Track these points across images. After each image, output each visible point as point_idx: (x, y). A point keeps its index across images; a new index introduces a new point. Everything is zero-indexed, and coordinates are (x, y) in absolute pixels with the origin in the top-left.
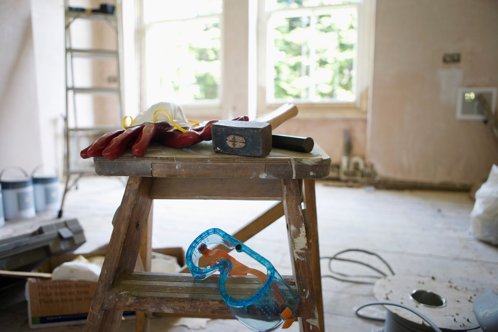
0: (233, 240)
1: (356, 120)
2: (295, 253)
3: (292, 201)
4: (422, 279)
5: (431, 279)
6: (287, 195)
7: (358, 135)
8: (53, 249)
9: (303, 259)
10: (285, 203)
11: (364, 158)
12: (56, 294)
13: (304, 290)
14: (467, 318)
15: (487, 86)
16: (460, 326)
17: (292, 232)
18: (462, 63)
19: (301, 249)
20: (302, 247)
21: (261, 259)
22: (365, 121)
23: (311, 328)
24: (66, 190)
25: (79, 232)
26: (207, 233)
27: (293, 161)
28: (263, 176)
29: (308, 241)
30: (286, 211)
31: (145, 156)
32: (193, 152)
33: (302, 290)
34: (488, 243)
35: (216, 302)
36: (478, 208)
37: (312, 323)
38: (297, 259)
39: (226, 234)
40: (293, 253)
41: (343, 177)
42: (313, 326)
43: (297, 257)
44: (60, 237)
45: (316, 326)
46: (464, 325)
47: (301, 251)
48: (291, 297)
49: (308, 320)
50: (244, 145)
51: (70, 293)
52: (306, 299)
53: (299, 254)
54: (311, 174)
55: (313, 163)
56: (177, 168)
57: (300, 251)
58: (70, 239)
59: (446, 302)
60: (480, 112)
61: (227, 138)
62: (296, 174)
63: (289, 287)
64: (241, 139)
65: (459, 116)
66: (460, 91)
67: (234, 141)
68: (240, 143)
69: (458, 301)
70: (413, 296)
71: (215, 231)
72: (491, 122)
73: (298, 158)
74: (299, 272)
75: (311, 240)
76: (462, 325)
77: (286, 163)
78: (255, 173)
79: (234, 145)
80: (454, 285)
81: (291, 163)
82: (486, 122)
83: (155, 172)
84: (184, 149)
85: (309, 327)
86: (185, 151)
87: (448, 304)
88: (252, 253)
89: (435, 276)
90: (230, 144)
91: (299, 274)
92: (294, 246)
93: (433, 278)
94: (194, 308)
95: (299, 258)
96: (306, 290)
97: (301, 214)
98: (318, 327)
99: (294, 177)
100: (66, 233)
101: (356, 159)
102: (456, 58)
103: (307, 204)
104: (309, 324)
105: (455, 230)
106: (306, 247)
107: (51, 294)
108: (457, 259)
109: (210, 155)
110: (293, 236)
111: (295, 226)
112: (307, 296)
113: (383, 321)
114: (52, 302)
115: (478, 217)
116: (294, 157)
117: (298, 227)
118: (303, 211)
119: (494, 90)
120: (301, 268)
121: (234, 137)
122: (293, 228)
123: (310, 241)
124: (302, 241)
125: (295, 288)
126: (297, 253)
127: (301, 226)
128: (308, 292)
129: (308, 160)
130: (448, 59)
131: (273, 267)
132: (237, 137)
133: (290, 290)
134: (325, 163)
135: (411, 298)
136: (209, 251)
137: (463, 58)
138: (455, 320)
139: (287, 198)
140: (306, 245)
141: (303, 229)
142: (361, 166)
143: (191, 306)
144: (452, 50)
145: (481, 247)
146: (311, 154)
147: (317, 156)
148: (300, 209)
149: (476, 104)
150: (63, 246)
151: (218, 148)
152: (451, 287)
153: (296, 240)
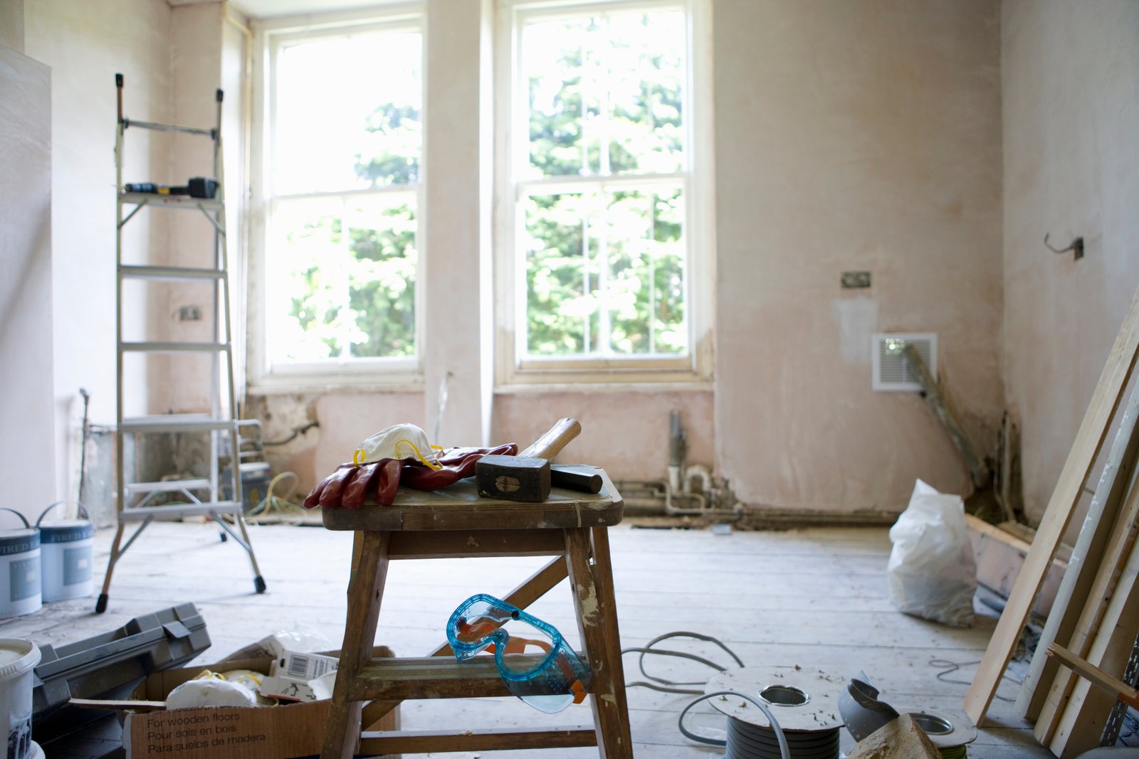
0: (507, 606)
1: (692, 394)
2: (583, 618)
3: (578, 555)
4: (780, 671)
5: (794, 670)
6: (571, 547)
7: (698, 425)
8: (158, 659)
9: (593, 625)
10: (568, 558)
11: (710, 470)
12: (179, 734)
13: (597, 662)
14: (831, 714)
15: (920, 330)
16: (821, 725)
17: (579, 593)
18: (874, 289)
19: (591, 613)
20: (592, 610)
21: (544, 627)
22: (710, 395)
23: (607, 704)
24: (116, 554)
25: (199, 627)
26: (472, 600)
27: (577, 506)
28: (542, 525)
29: (599, 603)
30: (570, 569)
31: (394, 504)
32: (451, 497)
33: (594, 662)
34: (917, 617)
35: (493, 681)
36: (897, 557)
37: (608, 700)
38: (587, 625)
39: (497, 600)
40: (582, 618)
41: (671, 508)
42: (609, 702)
43: (586, 622)
44: (168, 636)
45: (613, 703)
46: (826, 724)
47: (592, 616)
48: (582, 670)
49: (602, 696)
50: (518, 487)
51: (204, 732)
52: (599, 672)
53: (589, 619)
54: (600, 520)
55: (602, 508)
56: (435, 518)
57: (589, 616)
58: (186, 639)
59: (809, 698)
60: (913, 378)
61: (497, 479)
62: (582, 522)
63: (581, 662)
64: (515, 480)
65: (878, 385)
66: (876, 339)
67: (505, 483)
68: (513, 486)
69: (826, 696)
70: (764, 694)
71: (481, 597)
72: (931, 395)
73: (584, 501)
74: (590, 640)
75: (603, 603)
76: (824, 724)
77: (569, 509)
78: (532, 523)
79: (505, 488)
80: (825, 676)
81: (575, 508)
82: (923, 394)
83: (406, 524)
84: (436, 492)
85: (604, 704)
86: (438, 495)
87: (811, 701)
88: (532, 620)
89: (799, 665)
90: (500, 488)
91: (590, 643)
92: (583, 610)
93: (798, 668)
94: (466, 689)
95: (589, 624)
96: (599, 662)
97: (590, 571)
98: (615, 703)
99: (579, 525)
100: (178, 630)
101: (693, 471)
102: (863, 278)
103: (597, 559)
104: (604, 701)
105: (867, 599)
106: (597, 610)
107: (169, 735)
108: (861, 647)
109: (475, 501)
110: (580, 598)
111: (582, 585)
112: (600, 669)
113: (722, 743)
114: (170, 748)
115: (897, 572)
116: (580, 501)
117: (586, 586)
118: (591, 567)
119: (932, 338)
120: (592, 636)
121: (505, 479)
122: (580, 588)
123: (603, 605)
124: (592, 604)
125: (587, 662)
126: (586, 617)
127: (590, 585)
128: (602, 664)
129: (595, 503)
130: (850, 281)
131: (559, 634)
132: (509, 479)
133: (583, 664)
134: (617, 507)
135: (761, 697)
136: (469, 627)
137: (875, 279)
138: (815, 718)
139: (571, 551)
140: (597, 608)
141: (592, 589)
142: (706, 486)
143: (462, 688)
144: (856, 265)
145: (907, 623)
146: (600, 495)
147: (606, 498)
148: (588, 564)
149: (905, 362)
150: (175, 653)
151: (484, 492)
152: (821, 677)
153: (584, 602)
